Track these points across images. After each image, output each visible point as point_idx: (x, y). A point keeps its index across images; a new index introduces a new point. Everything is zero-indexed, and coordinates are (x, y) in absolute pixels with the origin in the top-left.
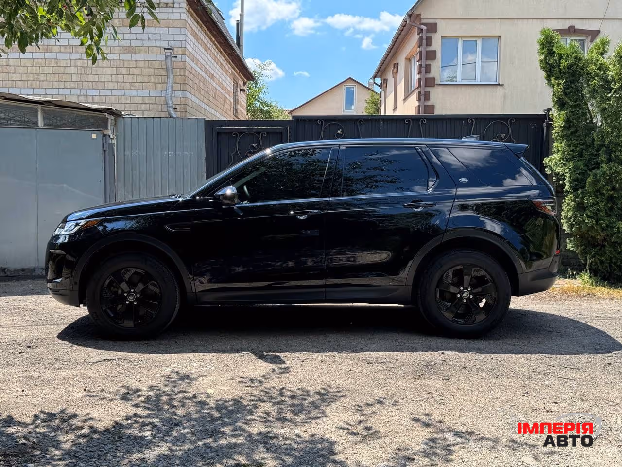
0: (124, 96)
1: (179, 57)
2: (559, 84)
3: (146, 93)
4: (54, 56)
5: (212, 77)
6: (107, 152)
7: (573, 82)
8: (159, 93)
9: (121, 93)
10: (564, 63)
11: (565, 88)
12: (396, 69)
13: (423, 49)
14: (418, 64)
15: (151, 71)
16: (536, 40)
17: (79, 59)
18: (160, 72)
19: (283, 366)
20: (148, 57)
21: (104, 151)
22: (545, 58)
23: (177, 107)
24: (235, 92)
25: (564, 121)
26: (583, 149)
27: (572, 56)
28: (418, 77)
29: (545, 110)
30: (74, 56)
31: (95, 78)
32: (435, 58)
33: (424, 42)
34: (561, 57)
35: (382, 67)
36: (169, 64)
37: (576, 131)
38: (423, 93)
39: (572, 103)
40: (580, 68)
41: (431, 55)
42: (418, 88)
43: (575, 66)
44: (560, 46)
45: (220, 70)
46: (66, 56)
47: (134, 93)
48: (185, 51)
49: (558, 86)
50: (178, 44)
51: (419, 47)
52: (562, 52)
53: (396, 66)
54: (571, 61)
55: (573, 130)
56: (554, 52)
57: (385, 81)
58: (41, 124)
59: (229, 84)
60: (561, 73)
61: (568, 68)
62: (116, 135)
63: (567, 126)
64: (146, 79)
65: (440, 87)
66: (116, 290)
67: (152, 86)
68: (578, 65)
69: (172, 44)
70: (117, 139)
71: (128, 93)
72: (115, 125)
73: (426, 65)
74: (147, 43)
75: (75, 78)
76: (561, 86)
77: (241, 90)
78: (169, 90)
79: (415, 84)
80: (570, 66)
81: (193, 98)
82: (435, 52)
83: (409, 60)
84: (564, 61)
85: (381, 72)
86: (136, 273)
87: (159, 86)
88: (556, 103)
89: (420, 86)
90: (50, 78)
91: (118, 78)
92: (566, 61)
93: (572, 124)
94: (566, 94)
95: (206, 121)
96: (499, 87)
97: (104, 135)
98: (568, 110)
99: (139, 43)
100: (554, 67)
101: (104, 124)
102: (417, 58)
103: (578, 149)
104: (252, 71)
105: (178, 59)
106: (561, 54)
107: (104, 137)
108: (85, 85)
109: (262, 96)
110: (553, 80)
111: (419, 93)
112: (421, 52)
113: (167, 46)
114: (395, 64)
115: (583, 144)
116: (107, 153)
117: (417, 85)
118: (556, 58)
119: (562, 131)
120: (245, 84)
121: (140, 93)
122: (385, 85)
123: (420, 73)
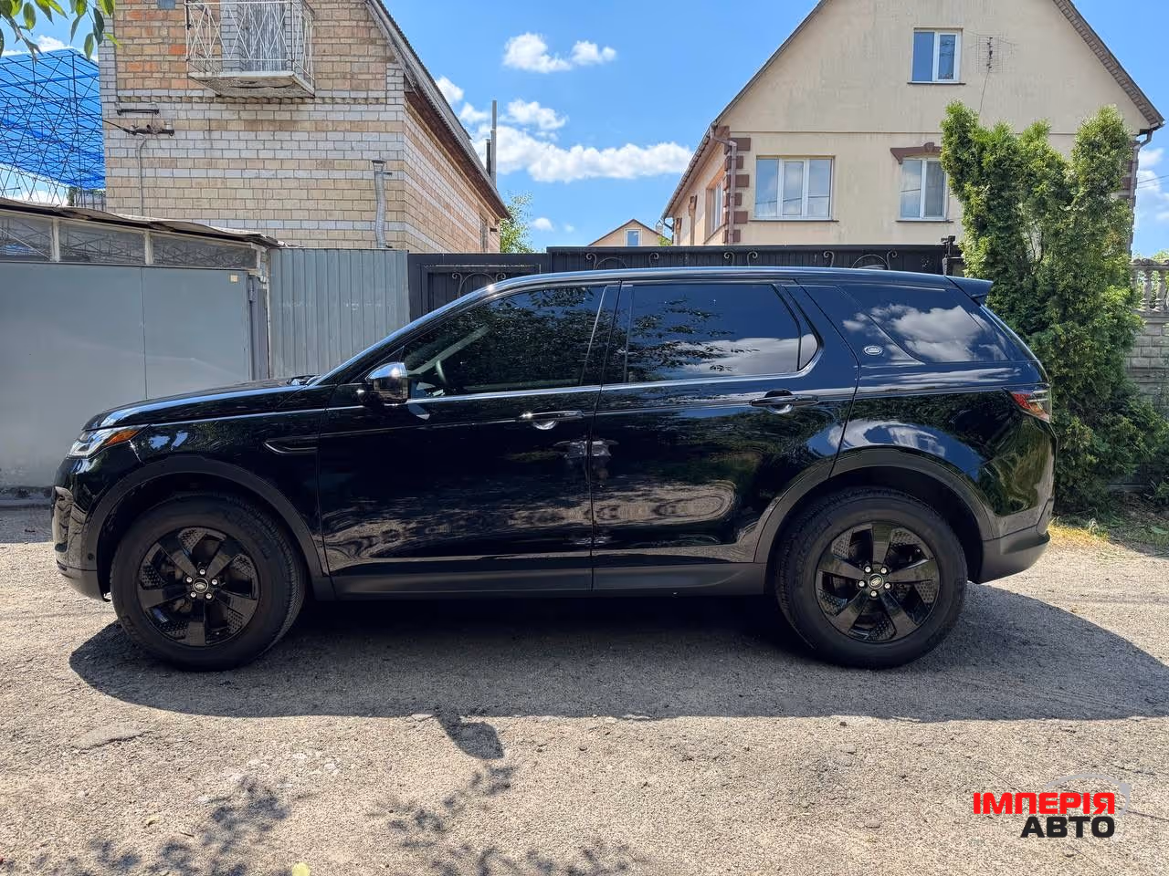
0: (318, 229)
1: (395, 173)
2: (978, 194)
3: (348, 225)
4: (219, 173)
5: (448, 207)
6: (255, 304)
7: (1001, 189)
8: (366, 225)
9: (313, 225)
10: (988, 158)
11: (989, 199)
12: (693, 204)
13: (731, 172)
14: (725, 194)
15: (356, 194)
16: (939, 123)
17: (256, 178)
18: (369, 195)
19: (498, 764)
20: (351, 174)
21: (251, 302)
22: (955, 152)
23: (393, 245)
24: (483, 232)
25: (987, 253)
26: (1016, 299)
27: (1001, 146)
28: (725, 210)
29: (943, 239)
30: (247, 174)
31: (278, 205)
32: (747, 186)
33: (734, 164)
34: (983, 149)
35: (676, 203)
36: (380, 183)
37: (1006, 270)
38: (731, 232)
39: (1000, 224)
40: (1017, 166)
41: (743, 181)
42: (724, 225)
43: (1008, 163)
44: (981, 131)
45: (461, 199)
46: (237, 174)
47: (331, 225)
48: (402, 165)
49: (978, 195)
50: (394, 156)
51: (727, 170)
52: (984, 140)
53: (694, 200)
54: (1001, 153)
55: (1000, 268)
56: (970, 141)
57: (679, 221)
58: (149, 260)
59: (474, 220)
60: (981, 173)
61: (995, 166)
62: (270, 278)
63: (991, 261)
64: (348, 205)
65: (754, 225)
66: (170, 569)
67: (355, 215)
68: (1012, 160)
69: (384, 155)
70: (270, 283)
71: (323, 225)
72: (268, 261)
73: (736, 194)
74: (349, 155)
75: (250, 204)
76: (983, 196)
77: (492, 230)
78: (380, 221)
79: (720, 219)
80: (998, 163)
81: (415, 233)
82: (748, 176)
83: (711, 190)
84: (988, 155)
85: (673, 210)
86: (208, 538)
87: (366, 216)
88: (972, 224)
89: (727, 223)
90: (216, 204)
91: (311, 205)
92: (992, 155)
93: (999, 258)
94: (990, 209)
95: (409, 255)
96: (832, 224)
97: (250, 277)
98: (994, 236)
99: (339, 155)
100: (968, 165)
101: (250, 259)
102: (723, 184)
103: (1008, 298)
104: (506, 206)
105: (394, 177)
106: (982, 144)
107: (251, 281)
108: (265, 214)
109: (520, 240)
110: (968, 186)
111: (727, 232)
112: (729, 177)
113: (377, 158)
114: (692, 198)
115: (1015, 292)
116: (255, 306)
117: (722, 222)
118: (974, 150)
119: (982, 270)
120: (497, 222)
121: (341, 225)
122: (678, 226)
123: (727, 205)
